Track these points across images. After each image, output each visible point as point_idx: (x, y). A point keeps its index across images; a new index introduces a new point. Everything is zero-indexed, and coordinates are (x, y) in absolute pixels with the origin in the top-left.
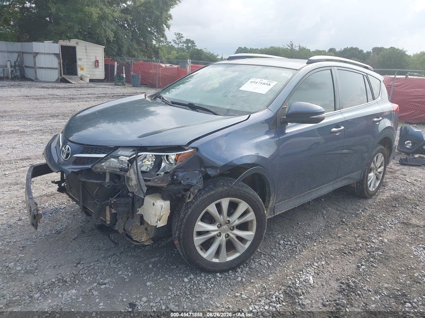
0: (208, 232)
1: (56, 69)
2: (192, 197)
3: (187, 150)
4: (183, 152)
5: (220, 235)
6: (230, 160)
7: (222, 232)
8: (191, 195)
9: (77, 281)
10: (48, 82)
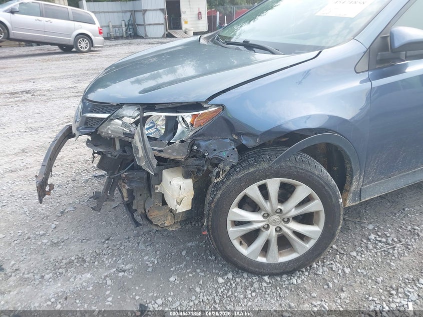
0: (248, 223)
1: (162, 24)
2: (222, 175)
3: (207, 108)
4: (200, 112)
5: (267, 227)
6: (278, 123)
7: (271, 224)
8: (221, 172)
9: (96, 263)
10: (155, 38)
